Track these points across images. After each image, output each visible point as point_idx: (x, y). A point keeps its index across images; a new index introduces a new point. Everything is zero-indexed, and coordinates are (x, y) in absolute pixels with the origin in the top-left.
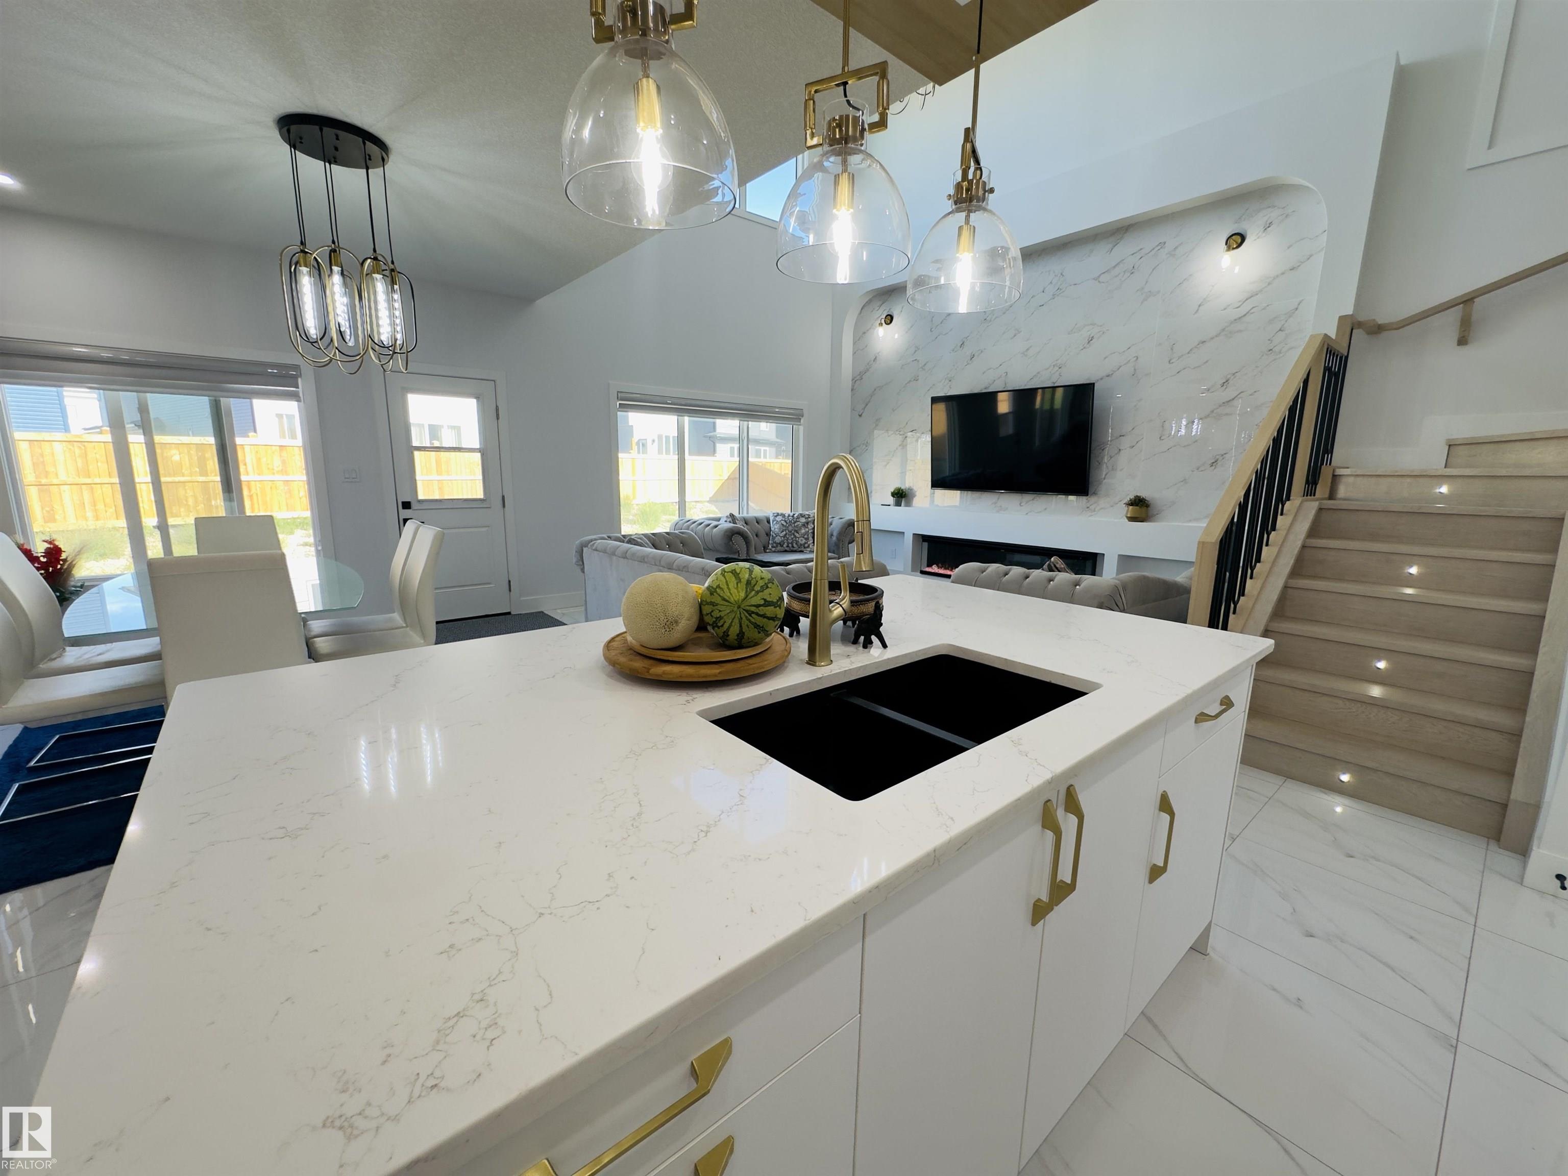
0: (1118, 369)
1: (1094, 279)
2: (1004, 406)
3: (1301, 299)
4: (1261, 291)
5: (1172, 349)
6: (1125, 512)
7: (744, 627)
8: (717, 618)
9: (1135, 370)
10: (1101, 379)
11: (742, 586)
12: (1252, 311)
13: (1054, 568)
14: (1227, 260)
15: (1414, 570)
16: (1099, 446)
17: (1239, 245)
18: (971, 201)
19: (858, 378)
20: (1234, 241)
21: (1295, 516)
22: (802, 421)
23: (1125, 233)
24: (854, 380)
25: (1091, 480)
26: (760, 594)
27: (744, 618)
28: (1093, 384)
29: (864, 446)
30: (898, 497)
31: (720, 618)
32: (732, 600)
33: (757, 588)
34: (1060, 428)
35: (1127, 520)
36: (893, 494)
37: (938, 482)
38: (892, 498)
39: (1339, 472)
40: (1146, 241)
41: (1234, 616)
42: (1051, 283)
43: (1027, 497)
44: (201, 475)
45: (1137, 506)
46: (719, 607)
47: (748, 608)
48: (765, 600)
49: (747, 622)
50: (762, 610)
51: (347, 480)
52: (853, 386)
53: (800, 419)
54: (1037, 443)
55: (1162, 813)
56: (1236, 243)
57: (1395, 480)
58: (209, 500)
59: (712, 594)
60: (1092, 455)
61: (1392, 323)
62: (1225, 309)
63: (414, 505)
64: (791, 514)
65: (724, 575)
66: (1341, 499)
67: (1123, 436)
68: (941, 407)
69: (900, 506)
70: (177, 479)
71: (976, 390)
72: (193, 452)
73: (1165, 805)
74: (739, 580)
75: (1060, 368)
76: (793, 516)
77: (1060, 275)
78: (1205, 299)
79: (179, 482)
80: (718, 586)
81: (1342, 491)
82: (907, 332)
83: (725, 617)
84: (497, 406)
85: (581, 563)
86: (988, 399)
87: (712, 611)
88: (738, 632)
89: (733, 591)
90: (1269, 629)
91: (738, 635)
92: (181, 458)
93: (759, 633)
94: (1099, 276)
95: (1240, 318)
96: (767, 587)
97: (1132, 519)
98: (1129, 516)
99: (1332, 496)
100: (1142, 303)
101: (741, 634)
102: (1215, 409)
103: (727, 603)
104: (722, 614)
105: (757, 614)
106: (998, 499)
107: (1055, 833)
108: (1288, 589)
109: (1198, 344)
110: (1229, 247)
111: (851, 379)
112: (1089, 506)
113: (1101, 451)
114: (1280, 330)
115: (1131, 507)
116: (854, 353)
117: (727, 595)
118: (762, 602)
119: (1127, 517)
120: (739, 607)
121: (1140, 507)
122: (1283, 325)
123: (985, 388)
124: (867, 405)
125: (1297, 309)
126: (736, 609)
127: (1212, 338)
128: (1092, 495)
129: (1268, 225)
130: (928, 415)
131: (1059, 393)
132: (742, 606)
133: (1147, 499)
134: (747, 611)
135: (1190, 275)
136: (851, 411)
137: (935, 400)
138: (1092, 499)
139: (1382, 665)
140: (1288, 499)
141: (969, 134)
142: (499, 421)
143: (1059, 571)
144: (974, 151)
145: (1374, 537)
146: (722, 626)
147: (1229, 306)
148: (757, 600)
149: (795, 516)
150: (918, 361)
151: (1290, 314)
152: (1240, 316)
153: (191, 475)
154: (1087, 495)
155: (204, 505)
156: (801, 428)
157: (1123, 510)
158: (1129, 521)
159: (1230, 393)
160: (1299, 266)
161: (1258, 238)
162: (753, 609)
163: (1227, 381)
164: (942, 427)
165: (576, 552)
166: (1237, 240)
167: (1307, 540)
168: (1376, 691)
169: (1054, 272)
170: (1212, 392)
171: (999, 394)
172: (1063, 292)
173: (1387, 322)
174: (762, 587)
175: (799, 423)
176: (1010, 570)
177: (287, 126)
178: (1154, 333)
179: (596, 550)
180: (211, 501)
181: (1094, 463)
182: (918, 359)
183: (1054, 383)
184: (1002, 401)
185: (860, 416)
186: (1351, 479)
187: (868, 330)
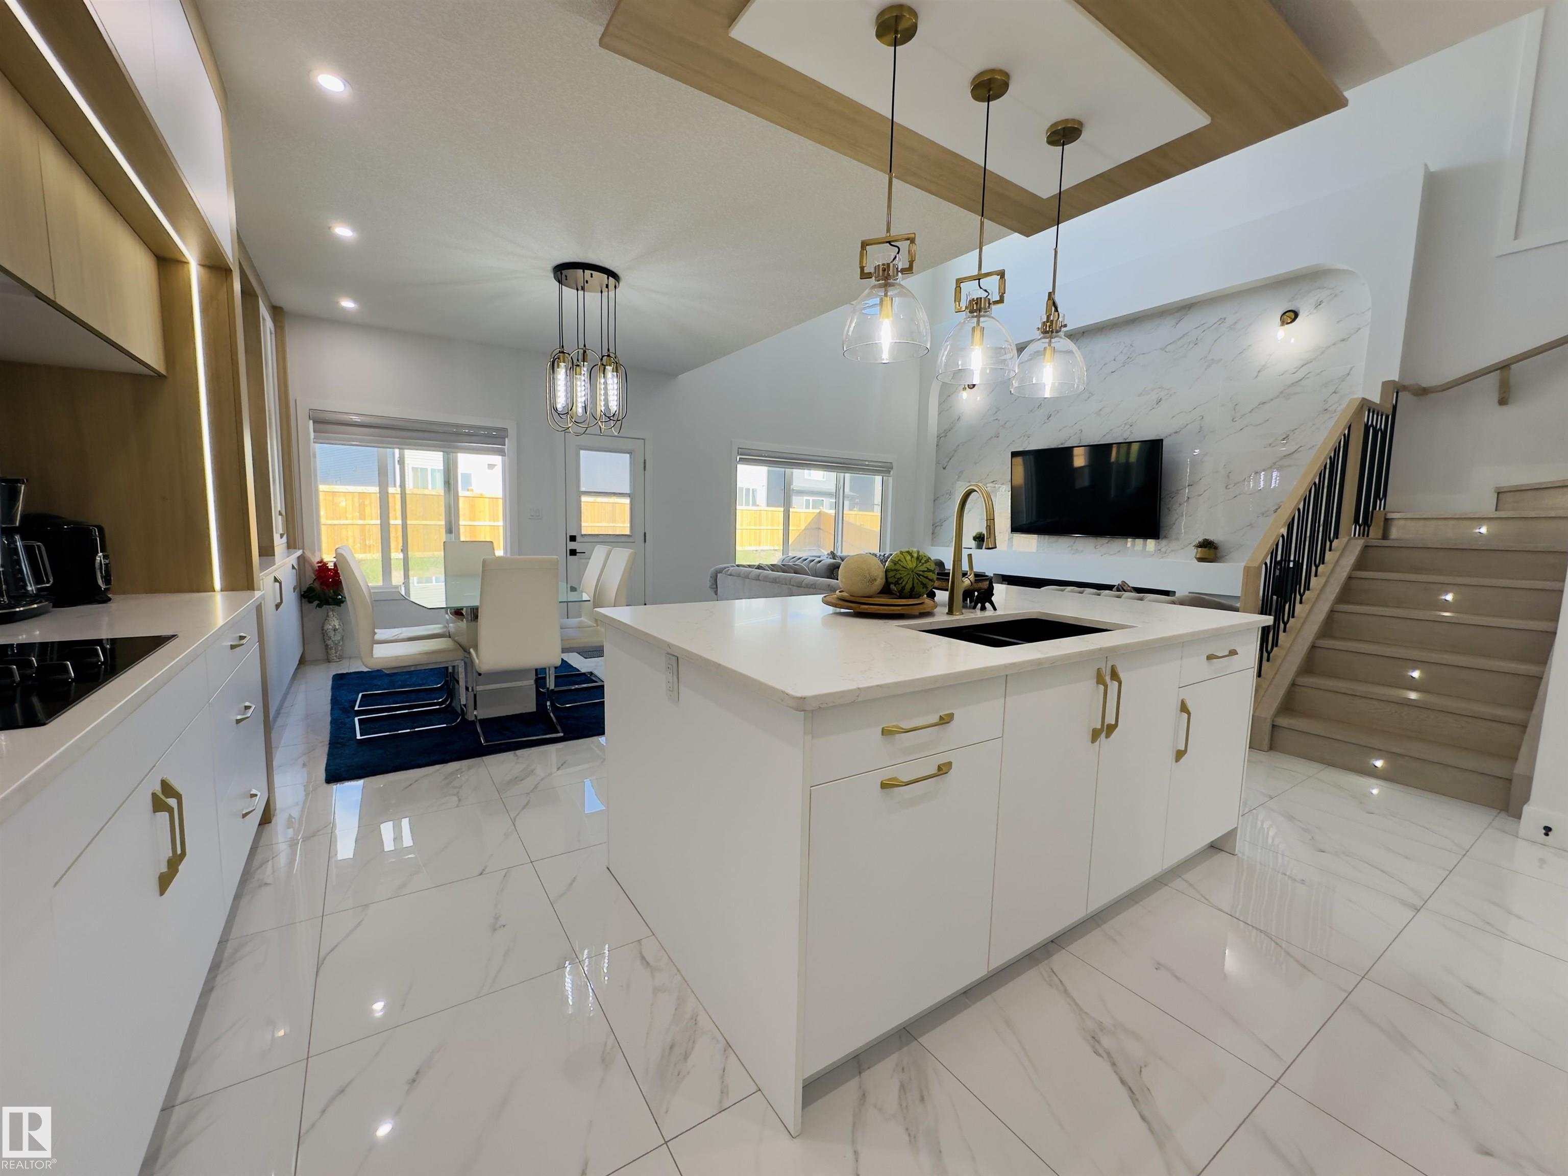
0: (1186, 427)
1: (1161, 349)
2: (1080, 460)
3: (1352, 366)
4: (1315, 359)
5: (1235, 410)
6: (1195, 554)
7: (915, 583)
8: (898, 578)
9: (1201, 427)
10: (1170, 435)
11: (914, 560)
12: (1308, 376)
13: (1121, 590)
14: (1282, 333)
15: (1449, 597)
16: (1168, 494)
17: (1293, 320)
18: (1052, 332)
19: (942, 436)
20: (1288, 316)
21: (1342, 552)
22: (891, 473)
23: (1189, 310)
24: (939, 437)
25: (1162, 525)
26: (925, 565)
27: (915, 578)
28: (1162, 440)
29: (948, 495)
30: (980, 541)
31: (901, 578)
32: (908, 567)
33: (923, 561)
34: (1136, 481)
35: (1196, 561)
36: (975, 539)
37: (1017, 527)
38: (974, 542)
39: (1390, 516)
40: (1209, 317)
41: (1284, 634)
42: (1121, 352)
43: (1102, 541)
44: (361, 519)
45: (1205, 547)
46: (900, 572)
47: (918, 572)
48: (928, 568)
49: (917, 581)
50: (926, 574)
51: (532, 517)
52: (938, 442)
53: (890, 471)
54: (1113, 494)
55: (1183, 713)
56: (1291, 318)
57: (1440, 522)
58: (364, 540)
59: (895, 564)
60: (1162, 503)
61: (1437, 387)
62: (1282, 375)
63: (578, 539)
64: (882, 554)
65: (902, 554)
66: (1393, 540)
67: (1191, 485)
68: (1019, 460)
69: (982, 549)
70: (342, 522)
71: (1053, 445)
72: (356, 500)
73: (1184, 708)
74: (912, 557)
75: (1131, 426)
76: (884, 556)
77: (1130, 345)
78: (1264, 366)
79: (343, 525)
80: (899, 560)
81: (1394, 533)
82: (988, 395)
83: (904, 578)
84: (645, 460)
85: (715, 586)
86: (1065, 453)
87: (895, 575)
88: (911, 587)
89: (909, 562)
90: (1316, 645)
91: (911, 589)
92: (346, 505)
93: (923, 588)
94: (1166, 347)
95: (1297, 382)
96: (928, 561)
97: (1201, 560)
98: (1198, 557)
99: (1385, 536)
100: (1206, 369)
101: (913, 587)
102: (1277, 462)
103: (904, 569)
104: (902, 576)
105: (923, 576)
106: (1074, 542)
107: (1104, 686)
108: (1336, 613)
109: (1259, 405)
110: (1283, 322)
111: (936, 436)
112: (1159, 548)
113: (1171, 499)
114: (1335, 392)
115: (1200, 549)
116: (939, 414)
117: (905, 564)
118: (926, 569)
119: (1196, 558)
120: (912, 572)
121: (1209, 549)
122: (1337, 388)
123: (1062, 444)
124: (950, 459)
125: (1348, 374)
126: (911, 573)
127: (1272, 400)
128: (1162, 539)
129: (1318, 304)
130: (1008, 468)
131: (1135, 448)
132: (915, 571)
133: (1215, 542)
134: (917, 574)
135: (1250, 346)
136: (936, 464)
137: (1014, 454)
138: (1164, 543)
139: (1416, 674)
140: (1336, 536)
141: (1051, 295)
142: (645, 472)
143: (1126, 591)
144: (1054, 304)
145: (1417, 570)
146: (901, 583)
147: (1286, 371)
148: (923, 568)
149: (886, 556)
150: (999, 420)
151: (1343, 379)
152: (1297, 380)
153: (353, 518)
154: (1158, 539)
155: (360, 544)
156: (891, 479)
157: (1193, 552)
158: (1199, 561)
159: (1291, 447)
160: (1349, 338)
161: (1310, 314)
162: (921, 573)
163: (1287, 437)
164: (1020, 479)
165: (711, 577)
166: (1291, 315)
167: (1354, 572)
168: (1413, 696)
169: (1124, 343)
170: (1274, 446)
171: (1075, 449)
172: (1133, 360)
173: (1429, 386)
174: (925, 561)
175: (889, 475)
176: (1084, 590)
177: (559, 271)
178: (1218, 395)
179: (730, 575)
180: (365, 540)
181: (1164, 511)
182: (999, 418)
183: (1126, 439)
184: (1077, 456)
185: (944, 468)
186: (1402, 522)
187: (952, 394)
